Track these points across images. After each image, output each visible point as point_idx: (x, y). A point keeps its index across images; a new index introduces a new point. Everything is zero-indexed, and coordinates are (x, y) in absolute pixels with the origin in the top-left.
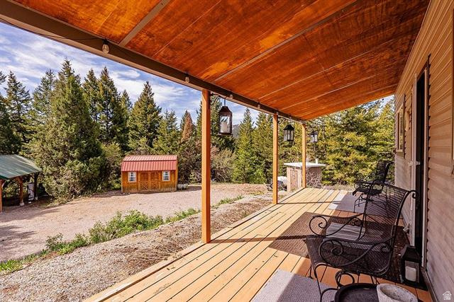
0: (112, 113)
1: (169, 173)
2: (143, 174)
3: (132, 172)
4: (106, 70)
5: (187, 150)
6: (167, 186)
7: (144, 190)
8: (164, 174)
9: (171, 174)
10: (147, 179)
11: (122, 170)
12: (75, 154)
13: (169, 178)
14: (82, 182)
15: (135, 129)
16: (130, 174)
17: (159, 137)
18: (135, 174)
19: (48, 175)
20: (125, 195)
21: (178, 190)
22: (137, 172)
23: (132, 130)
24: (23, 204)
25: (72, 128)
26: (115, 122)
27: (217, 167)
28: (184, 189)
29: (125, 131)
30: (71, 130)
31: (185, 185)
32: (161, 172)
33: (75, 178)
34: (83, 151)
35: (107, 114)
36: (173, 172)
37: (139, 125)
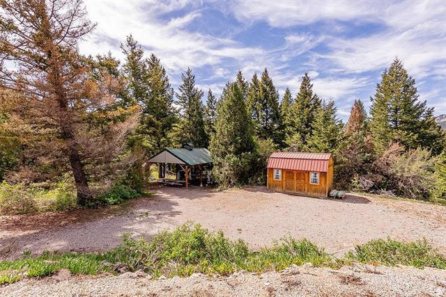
0: (271, 111)
1: (318, 175)
2: (289, 173)
3: (278, 169)
4: (266, 71)
5: (351, 148)
6: (316, 191)
7: (289, 191)
8: (312, 175)
9: (321, 177)
10: (293, 178)
11: (269, 166)
12: (232, 148)
13: (318, 181)
14: (236, 174)
15: (292, 125)
16: (275, 171)
17: (314, 132)
18: (280, 172)
19: (216, 165)
20: (270, 192)
21: (330, 197)
22: (283, 170)
23: (289, 125)
24: (201, 185)
25: (231, 127)
26: (274, 119)
27: (399, 174)
28: (337, 198)
29: (282, 127)
30: (230, 128)
31: (341, 193)
32: (308, 172)
33: (231, 170)
34: (239, 146)
35: (267, 112)
36: (323, 174)
37: (297, 120)
